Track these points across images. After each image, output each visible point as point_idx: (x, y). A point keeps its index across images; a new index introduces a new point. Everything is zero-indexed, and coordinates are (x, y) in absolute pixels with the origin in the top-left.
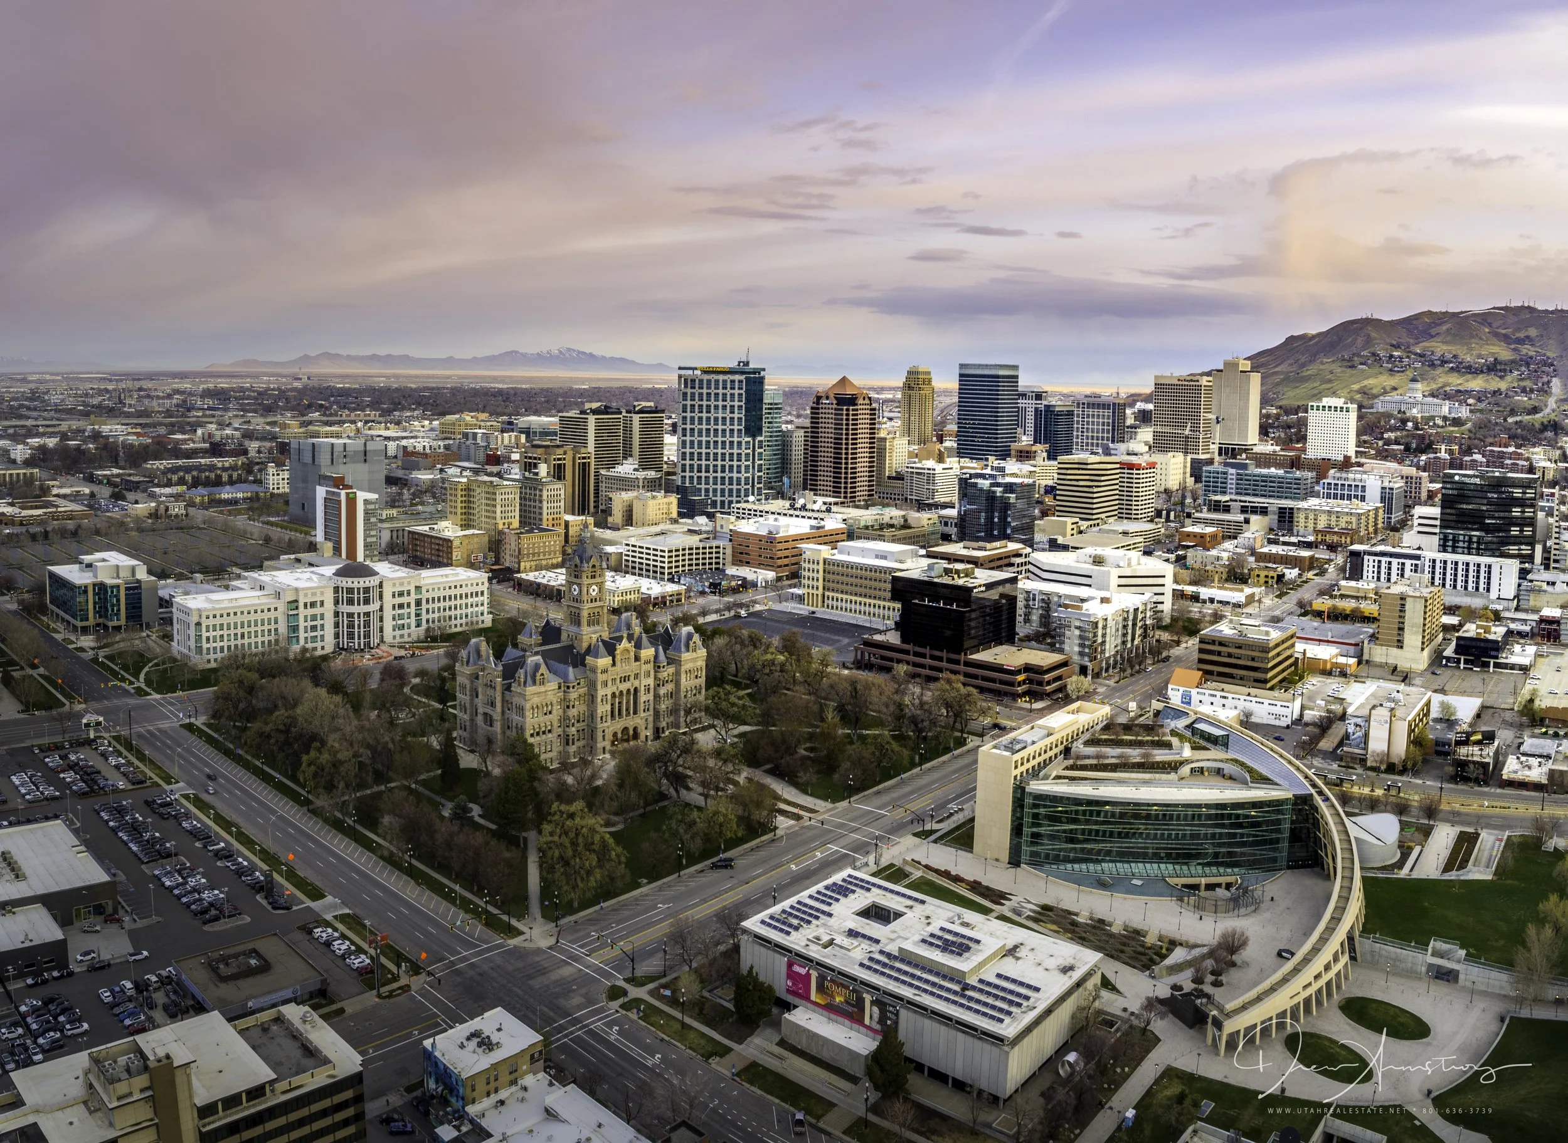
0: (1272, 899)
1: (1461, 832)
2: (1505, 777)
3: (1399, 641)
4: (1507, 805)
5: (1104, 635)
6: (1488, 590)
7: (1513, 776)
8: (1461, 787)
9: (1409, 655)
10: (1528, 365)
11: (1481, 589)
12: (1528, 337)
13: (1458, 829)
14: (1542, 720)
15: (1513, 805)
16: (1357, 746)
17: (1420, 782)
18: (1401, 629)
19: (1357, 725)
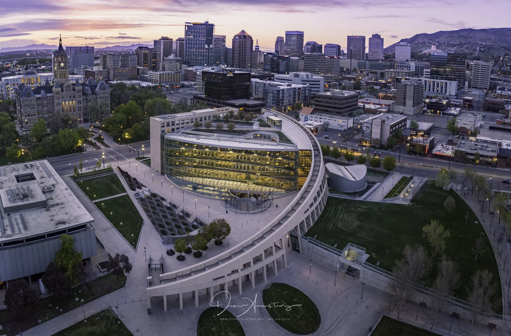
0: (277, 206)
1: (403, 177)
2: (433, 153)
3: (404, 103)
4: (433, 166)
5: (283, 97)
6: (446, 92)
7: (438, 153)
8: (412, 156)
9: (408, 109)
10: (470, 44)
11: (443, 92)
12: (470, 36)
13: (402, 176)
14: (458, 132)
15: (435, 166)
16: (367, 137)
17: (394, 153)
18: (405, 98)
19: (367, 127)
